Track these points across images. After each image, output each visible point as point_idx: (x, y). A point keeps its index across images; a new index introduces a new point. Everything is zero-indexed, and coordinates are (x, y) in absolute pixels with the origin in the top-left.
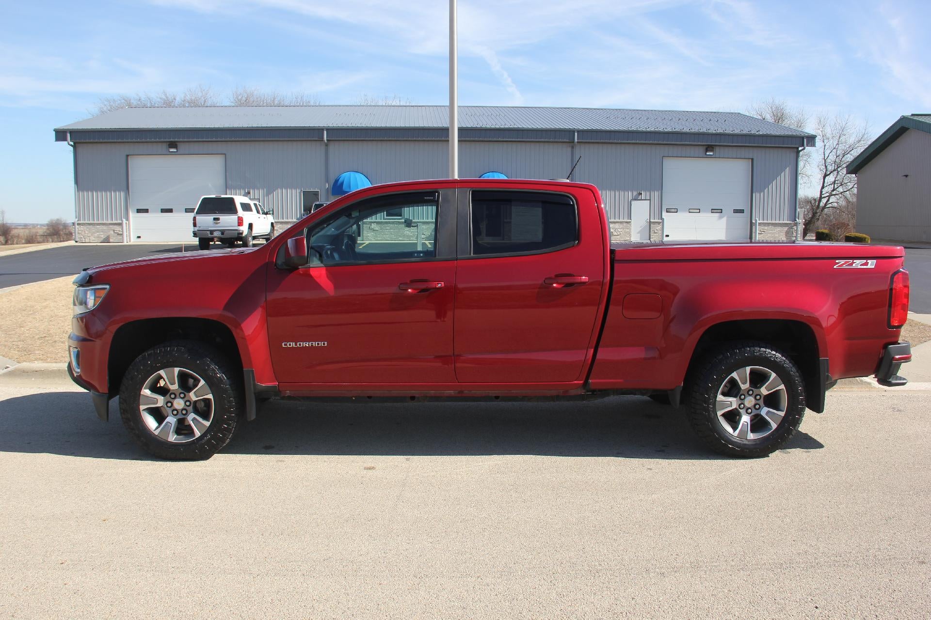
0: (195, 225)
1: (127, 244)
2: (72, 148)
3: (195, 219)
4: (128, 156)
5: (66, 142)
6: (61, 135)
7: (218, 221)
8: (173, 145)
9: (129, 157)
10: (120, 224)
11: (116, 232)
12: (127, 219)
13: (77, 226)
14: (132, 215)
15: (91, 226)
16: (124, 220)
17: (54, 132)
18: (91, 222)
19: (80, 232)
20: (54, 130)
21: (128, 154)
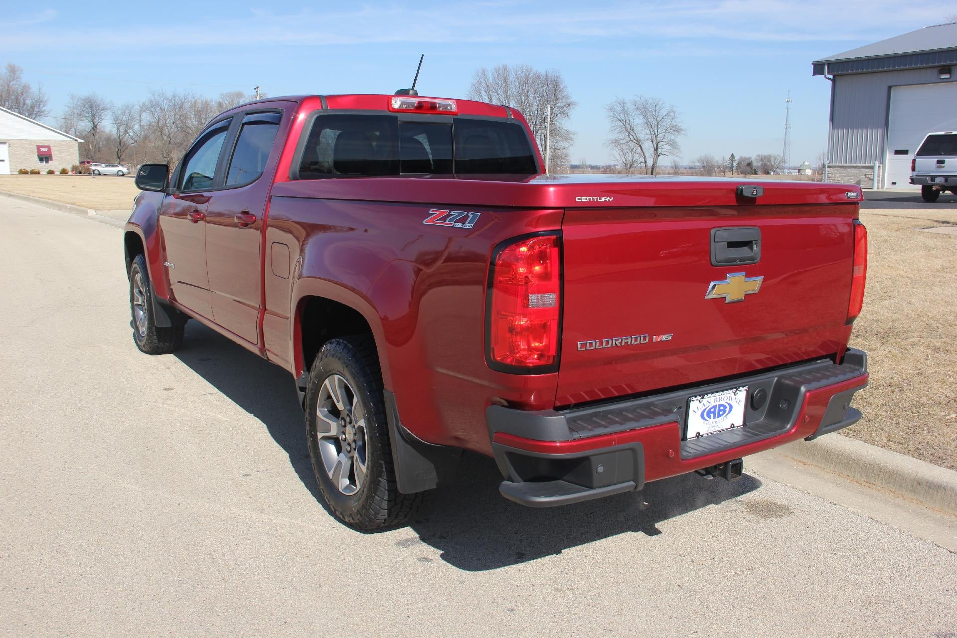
0: (913, 169)
1: (879, 190)
2: (830, 82)
3: (914, 162)
4: (890, 88)
5: (823, 76)
6: (818, 68)
7: (943, 165)
8: (946, 69)
9: (892, 89)
10: (872, 168)
11: (867, 176)
12: (882, 161)
13: (827, 169)
14: (889, 156)
15: (842, 169)
16: (877, 163)
17: (813, 66)
18: (843, 164)
19: (830, 175)
20: (812, 64)
21: (890, 85)
